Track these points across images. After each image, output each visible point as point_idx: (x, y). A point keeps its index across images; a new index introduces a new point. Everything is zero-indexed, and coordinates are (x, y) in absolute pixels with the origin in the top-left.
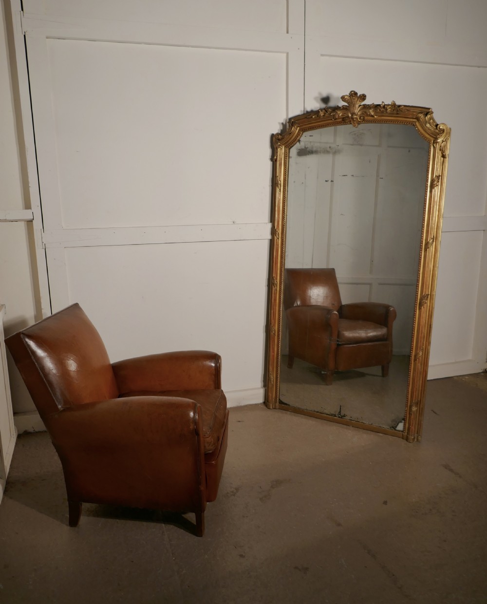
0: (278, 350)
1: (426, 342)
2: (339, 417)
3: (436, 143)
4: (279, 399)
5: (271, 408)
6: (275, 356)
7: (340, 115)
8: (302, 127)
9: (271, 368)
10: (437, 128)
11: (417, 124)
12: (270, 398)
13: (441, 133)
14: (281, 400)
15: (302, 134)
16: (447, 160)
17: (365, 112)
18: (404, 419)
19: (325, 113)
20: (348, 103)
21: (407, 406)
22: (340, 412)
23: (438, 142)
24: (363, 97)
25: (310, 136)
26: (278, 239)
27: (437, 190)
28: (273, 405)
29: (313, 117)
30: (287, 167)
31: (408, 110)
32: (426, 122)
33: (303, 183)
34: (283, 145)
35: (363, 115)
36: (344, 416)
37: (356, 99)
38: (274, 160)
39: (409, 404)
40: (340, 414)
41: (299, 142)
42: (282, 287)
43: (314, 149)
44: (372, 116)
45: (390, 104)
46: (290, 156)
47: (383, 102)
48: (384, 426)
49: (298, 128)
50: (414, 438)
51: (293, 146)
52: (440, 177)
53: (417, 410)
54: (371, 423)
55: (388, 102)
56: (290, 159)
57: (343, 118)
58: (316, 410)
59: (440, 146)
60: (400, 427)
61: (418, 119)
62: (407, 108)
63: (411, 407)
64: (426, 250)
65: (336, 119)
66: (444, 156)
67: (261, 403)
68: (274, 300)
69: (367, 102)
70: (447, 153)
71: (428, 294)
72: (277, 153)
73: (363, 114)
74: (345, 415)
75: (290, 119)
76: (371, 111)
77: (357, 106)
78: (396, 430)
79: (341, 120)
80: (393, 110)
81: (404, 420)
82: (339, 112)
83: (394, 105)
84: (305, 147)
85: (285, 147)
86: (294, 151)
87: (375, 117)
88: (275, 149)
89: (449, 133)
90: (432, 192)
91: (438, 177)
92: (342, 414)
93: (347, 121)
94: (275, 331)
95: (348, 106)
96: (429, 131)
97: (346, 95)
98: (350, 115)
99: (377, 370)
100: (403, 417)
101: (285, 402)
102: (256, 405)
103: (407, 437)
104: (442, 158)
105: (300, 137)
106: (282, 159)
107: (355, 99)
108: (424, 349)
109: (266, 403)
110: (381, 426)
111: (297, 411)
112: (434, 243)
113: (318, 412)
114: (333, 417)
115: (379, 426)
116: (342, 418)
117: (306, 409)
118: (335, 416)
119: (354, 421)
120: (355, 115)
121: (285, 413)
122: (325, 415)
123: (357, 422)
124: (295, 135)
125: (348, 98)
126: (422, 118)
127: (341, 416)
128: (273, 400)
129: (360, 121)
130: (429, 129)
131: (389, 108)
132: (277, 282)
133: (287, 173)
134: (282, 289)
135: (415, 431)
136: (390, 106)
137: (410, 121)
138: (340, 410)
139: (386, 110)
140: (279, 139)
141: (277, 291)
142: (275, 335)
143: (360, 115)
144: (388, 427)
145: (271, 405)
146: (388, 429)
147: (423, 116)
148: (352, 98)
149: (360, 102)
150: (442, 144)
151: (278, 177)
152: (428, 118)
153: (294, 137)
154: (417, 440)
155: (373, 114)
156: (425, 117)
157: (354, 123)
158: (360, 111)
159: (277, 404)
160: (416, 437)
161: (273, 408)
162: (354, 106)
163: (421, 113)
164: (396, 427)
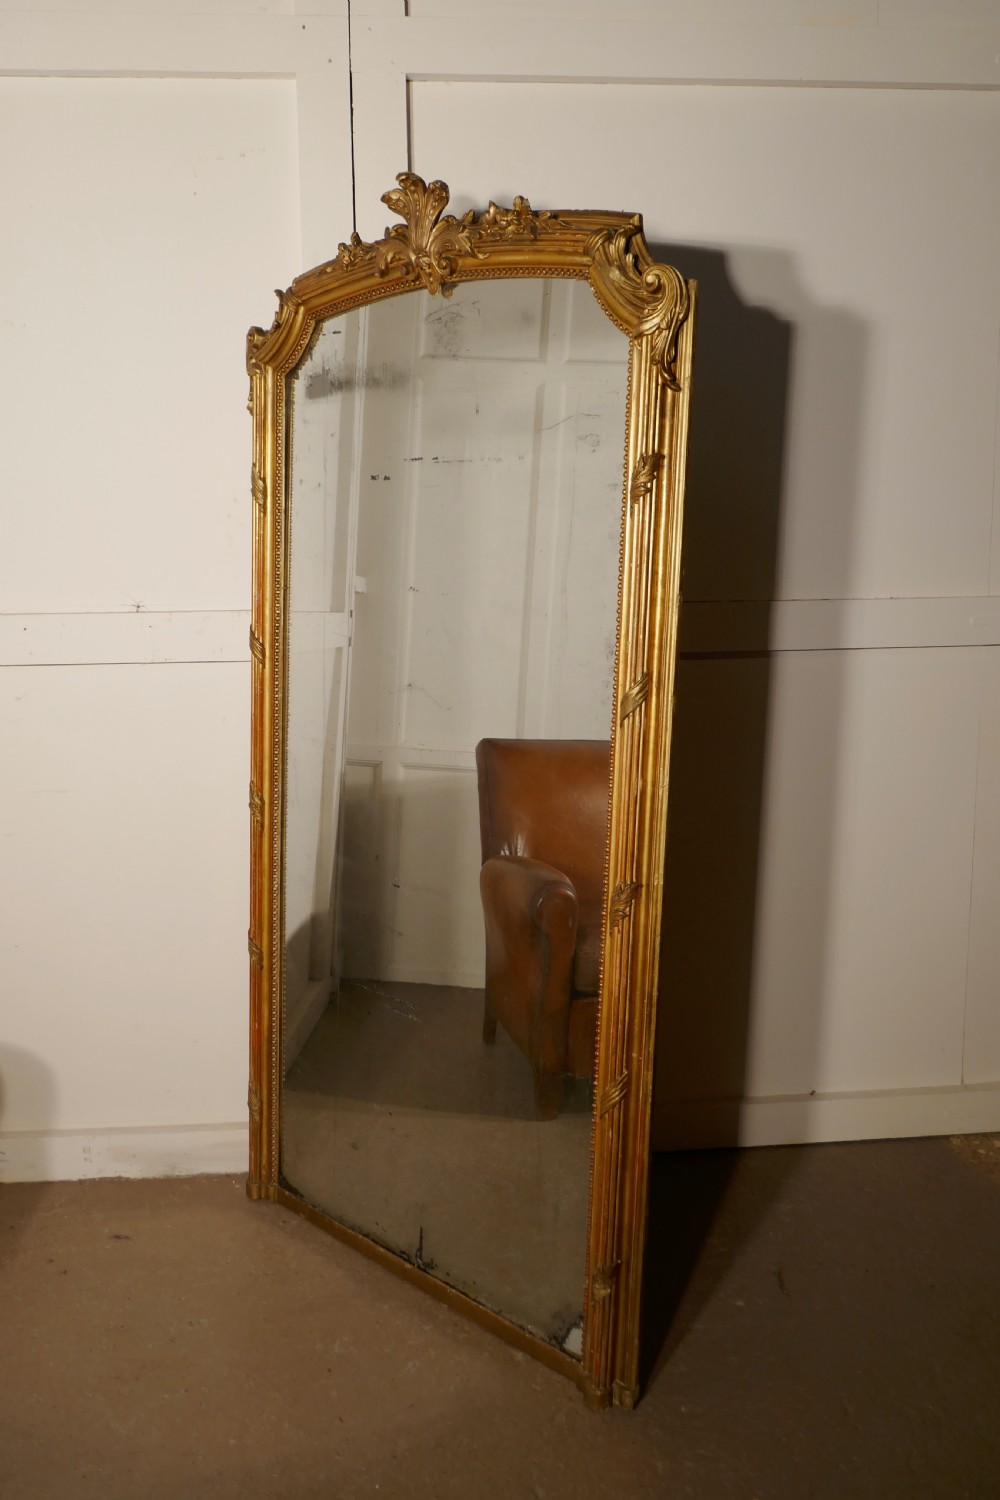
2: (419, 1267)
4: (280, 1172)
6: (265, 1033)
7: (389, 259)
8: (309, 305)
9: (252, 1071)
10: (643, 284)
12: (252, 1167)
13: (656, 301)
14: (286, 1174)
15: (315, 329)
17: (451, 243)
18: (581, 1318)
19: (354, 256)
20: (403, 216)
21: (588, 1272)
22: (420, 1249)
24: (442, 192)
25: (335, 332)
26: (261, 662)
28: (260, 1189)
30: (281, 434)
31: (562, 226)
33: (319, 485)
35: (446, 253)
36: (430, 1265)
37: (422, 202)
40: (421, 1257)
41: (312, 355)
42: (277, 813)
43: (344, 375)
44: (473, 255)
45: (513, 206)
46: (292, 397)
47: (490, 201)
48: (534, 1330)
49: (302, 310)
51: (295, 370)
52: (665, 461)
54: (497, 1310)
56: (292, 409)
57: (404, 267)
60: (575, 1341)
61: (591, 254)
62: (563, 219)
64: (622, 724)
65: (383, 272)
66: (675, 384)
69: (456, 207)
70: (684, 370)
72: (253, 389)
73: (445, 248)
74: (433, 1260)
78: (564, 1351)
80: (523, 229)
81: (584, 1324)
82: (384, 250)
83: (524, 213)
85: (275, 371)
87: (481, 256)
90: (634, 514)
92: (425, 1258)
93: (411, 277)
94: (261, 955)
95: (406, 227)
97: (394, 189)
98: (413, 257)
100: (581, 1312)
101: (295, 1184)
103: (585, 1385)
105: (308, 336)
106: (264, 408)
107: (419, 200)
110: (524, 1323)
111: (320, 1219)
112: (652, 699)
113: (367, 1236)
114: (402, 1261)
115: (520, 1323)
116: (425, 1271)
117: (341, 1221)
118: (408, 1261)
119: (453, 1287)
120: (424, 256)
121: (284, 1222)
122: (382, 1250)
123: (461, 1292)
124: (295, 332)
125: (404, 198)
126: (601, 248)
127: (424, 1264)
128: (263, 1173)
129: (442, 276)
130: (619, 288)
131: (509, 223)
132: (261, 799)
133: (282, 455)
134: (278, 821)
135: (607, 1372)
136: (511, 217)
137: (576, 264)
138: (421, 1243)
139: (503, 229)
140: (256, 346)
141: (262, 826)
142: (262, 968)
143: (439, 253)
144: (542, 1334)
145: (254, 1188)
146: (543, 1340)
147: (603, 243)
148: (411, 197)
149: (434, 208)
150: (660, 338)
151: (255, 466)
152: (616, 248)
153: (292, 339)
154: (621, 1401)
155: (468, 248)
156: (608, 247)
157: (432, 283)
158: (435, 238)
159: (273, 1187)
160: (616, 1390)
161: (260, 1196)
162: (417, 225)
163: (600, 231)
164: (564, 1339)
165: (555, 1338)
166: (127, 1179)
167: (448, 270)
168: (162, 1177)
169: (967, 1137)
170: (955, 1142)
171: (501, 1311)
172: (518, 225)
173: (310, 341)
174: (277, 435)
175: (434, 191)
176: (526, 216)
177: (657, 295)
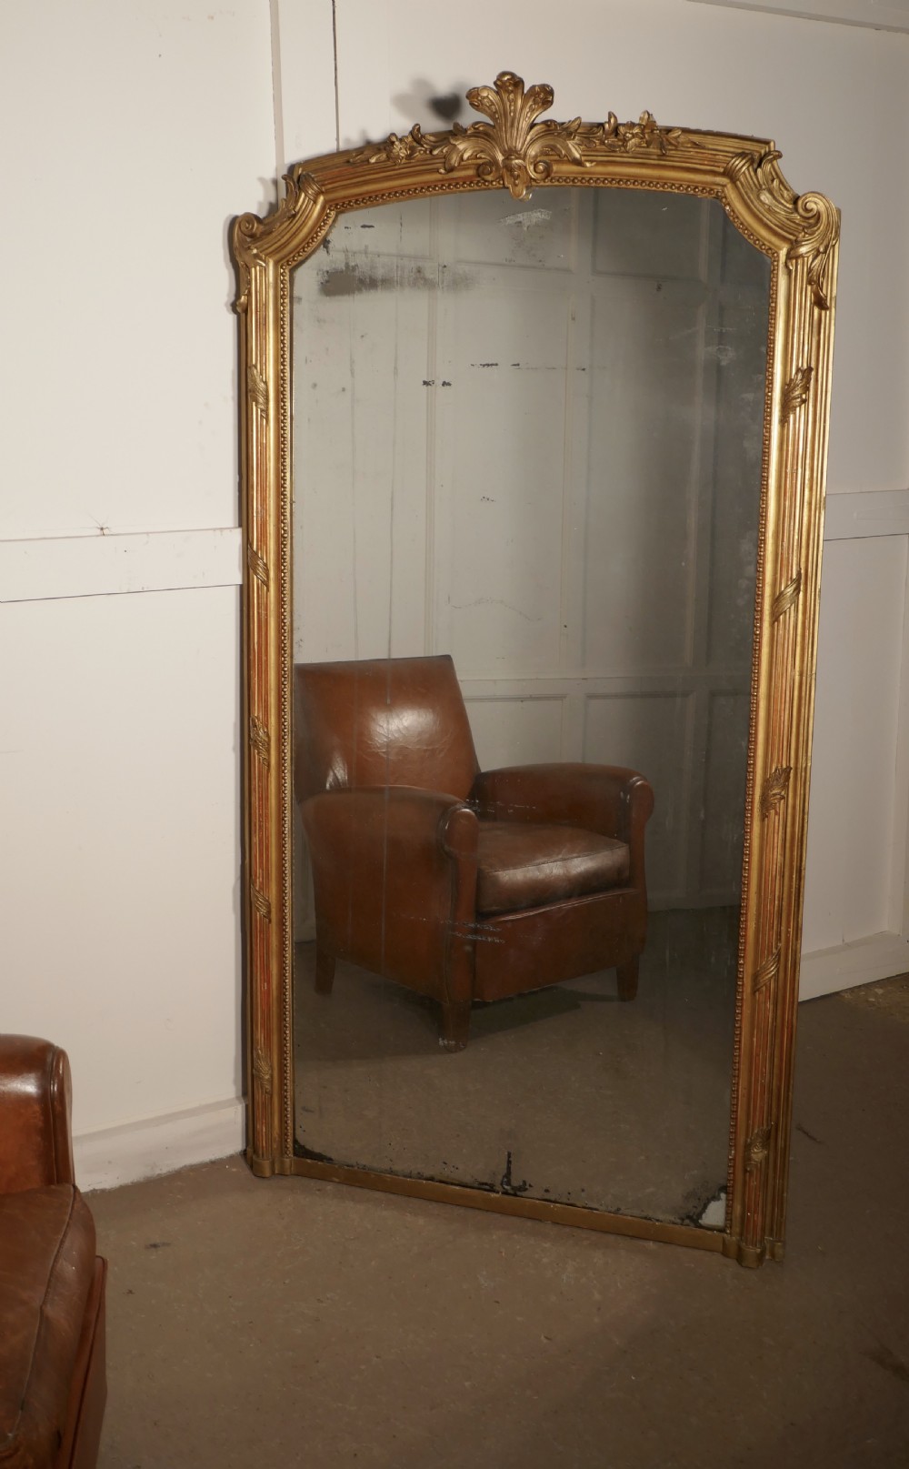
0: (282, 968)
1: (788, 926)
2: (506, 1193)
3: (797, 258)
4: (295, 1141)
5: (268, 1173)
6: (275, 993)
7: (466, 156)
8: (332, 196)
9: (260, 1036)
10: (796, 210)
11: (731, 194)
12: (263, 1143)
13: (811, 226)
14: (302, 1143)
15: (334, 221)
16: (830, 317)
17: (553, 148)
18: (724, 1189)
19: (412, 149)
20: (492, 116)
21: (733, 1143)
22: (509, 1174)
23: (801, 256)
24: (544, 96)
25: (364, 226)
26: (266, 584)
27: (800, 417)
28: (273, 1164)
29: (373, 160)
30: (287, 334)
31: (695, 145)
32: (760, 189)
33: (344, 390)
34: (268, 255)
35: (545, 158)
36: (523, 1188)
37: (519, 102)
38: (241, 310)
39: (741, 1140)
40: (509, 1183)
41: (326, 247)
42: (288, 750)
43: (380, 273)
44: (578, 163)
45: (636, 121)
46: (296, 293)
47: (611, 115)
48: (661, 1217)
49: (321, 199)
51: (302, 263)
52: (813, 373)
53: (767, 1158)
54: (613, 1210)
55: (629, 114)
56: (296, 307)
57: (479, 166)
58: (428, 1173)
59: (810, 271)
60: (715, 1214)
61: (730, 174)
62: (695, 138)
63: (748, 1147)
64: (775, 618)
65: (451, 170)
66: (820, 303)
67: (231, 1159)
68: (260, 799)
69: (558, 112)
70: (831, 290)
71: (789, 768)
72: (249, 283)
73: (544, 153)
74: (524, 1182)
75: (292, 168)
76: (570, 144)
78: (701, 1227)
79: (471, 172)
80: (649, 144)
81: (727, 1193)
82: (461, 147)
83: (648, 126)
84: (347, 265)
85: (276, 264)
86: (307, 279)
87: (588, 164)
88: (242, 271)
89: (835, 230)
90: (789, 421)
91: (807, 373)
92: (517, 1180)
93: (489, 178)
94: (269, 907)
95: (494, 127)
96: (768, 218)
97: (485, 87)
98: (500, 157)
99: (602, 983)
100: (723, 1182)
101: (317, 1150)
102: (214, 1165)
103: (740, 1249)
104: (816, 311)
105: (327, 228)
106: (266, 305)
107: (515, 101)
108: (783, 952)
109: (251, 1155)
110: (650, 1214)
111: (359, 1179)
112: (801, 594)
113: (431, 1179)
114: (486, 1193)
115: (644, 1214)
116: (515, 1195)
117: (391, 1172)
118: (492, 1189)
119: (555, 1202)
120: (517, 158)
121: (319, 1190)
122: (457, 1188)
123: (568, 1205)
124: (310, 223)
125: (493, 97)
126: (747, 172)
127: (513, 1188)
128: (275, 1146)
129: (534, 180)
130: (770, 210)
131: (634, 136)
132: (268, 736)
133: (287, 356)
134: (288, 757)
135: (763, 1229)
136: (636, 130)
137: (706, 183)
138: (509, 1168)
139: (625, 141)
140: (252, 236)
141: (269, 766)
142: (270, 921)
143: (536, 156)
144: (672, 1219)
145: (266, 1165)
146: (674, 1223)
147: (748, 167)
148: (505, 96)
149: (532, 111)
150: (816, 261)
151: (256, 367)
152: (764, 173)
153: (306, 230)
154: (773, 1255)
155: (578, 156)
156: (755, 171)
157: (516, 185)
158: (533, 141)
159: (289, 1159)
160: (768, 1246)
161: (273, 1172)
162: (512, 125)
163: (742, 155)
164: (700, 1216)
165: (689, 1217)
167: (544, 175)
169: (852, 990)
170: (847, 996)
171: (619, 1209)
172: (642, 138)
173: (327, 234)
174: (282, 334)
175: (538, 94)
176: (652, 131)
177: (812, 221)
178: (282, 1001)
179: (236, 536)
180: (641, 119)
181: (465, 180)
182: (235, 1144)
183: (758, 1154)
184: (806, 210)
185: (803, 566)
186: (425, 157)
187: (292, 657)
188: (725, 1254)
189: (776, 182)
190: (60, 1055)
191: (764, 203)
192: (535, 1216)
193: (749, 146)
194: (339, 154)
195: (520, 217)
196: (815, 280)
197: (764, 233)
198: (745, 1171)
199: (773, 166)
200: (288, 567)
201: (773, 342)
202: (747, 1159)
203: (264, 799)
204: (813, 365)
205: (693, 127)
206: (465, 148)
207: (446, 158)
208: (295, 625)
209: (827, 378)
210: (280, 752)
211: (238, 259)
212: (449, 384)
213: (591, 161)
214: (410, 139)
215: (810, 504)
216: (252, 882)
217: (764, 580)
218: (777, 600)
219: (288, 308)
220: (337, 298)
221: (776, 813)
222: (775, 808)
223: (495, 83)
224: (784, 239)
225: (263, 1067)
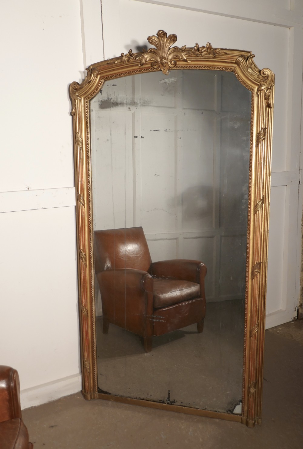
0: (92, 332)
1: (261, 315)
2: (168, 404)
3: (261, 90)
4: (98, 388)
5: (89, 398)
6: (90, 340)
7: (147, 60)
8: (103, 75)
9: (85, 354)
10: (260, 74)
12: (87, 388)
13: (265, 80)
14: (100, 388)
15: (103, 84)
16: (272, 111)
17: (177, 56)
18: (241, 401)
19: (129, 58)
20: (156, 46)
21: (244, 387)
22: (169, 397)
23: (263, 90)
24: (174, 38)
25: (113, 85)
26: (84, 205)
27: (262, 145)
28: (91, 396)
29: (116, 62)
30: (89, 122)
31: (226, 53)
32: (248, 68)
33: (108, 140)
34: (82, 95)
35: (174, 60)
36: (174, 402)
37: (165, 40)
38: (73, 114)
39: (247, 385)
40: (169, 400)
41: (101, 93)
42: (92, 259)
43: (119, 101)
44: (185, 61)
45: (205, 46)
46: (91, 108)
47: (197, 44)
48: (220, 411)
49: (99, 76)
50: (255, 423)
51: (93, 98)
52: (267, 130)
53: (255, 391)
54: (204, 408)
55: (202, 44)
56: (91, 113)
57: (152, 63)
58: (142, 397)
59: (265, 95)
60: (238, 409)
61: (237, 63)
62: (225, 51)
63: (249, 388)
64: (255, 213)
65: (142, 65)
66: (269, 106)
67: (77, 394)
69: (179, 44)
70: (272, 101)
71: (261, 262)
72: (75, 105)
73: (174, 58)
74: (174, 400)
75: (89, 67)
76: (183, 54)
77: (167, 48)
78: (234, 414)
79: (149, 65)
80: (209, 54)
81: (242, 403)
82: (146, 57)
83: (209, 47)
84: (108, 98)
85: (84, 98)
86: (95, 104)
87: (189, 61)
88: (73, 101)
89: (273, 80)
90: (259, 146)
91: (265, 129)
92: (172, 399)
93: (155, 67)
94: (87, 312)
95: (157, 50)
96: (251, 77)
97: (154, 36)
98: (159, 60)
100: (240, 399)
101: (105, 391)
102: (72, 396)
103: (247, 421)
104: (267, 109)
105: (101, 86)
106: (81, 112)
107: (164, 40)
108: (260, 323)
109: (84, 392)
110: (216, 409)
111: (120, 400)
112: (264, 204)
113: (143, 399)
114: (162, 404)
115: (214, 410)
116: (171, 404)
117: (130, 397)
118: (164, 403)
119: (185, 406)
120: (165, 60)
121: (106, 404)
122: (152, 402)
123: (189, 407)
124: (95, 84)
125: (156, 39)
126: (243, 62)
127: (170, 402)
128: (92, 390)
129: (171, 67)
130: (251, 75)
131: (204, 51)
132: (86, 255)
133: (89, 129)
134: (92, 262)
135: (255, 415)
136: (205, 49)
137: (229, 66)
138: (169, 395)
139: (201, 53)
140: (76, 89)
141: (86, 265)
142: (88, 316)
143: (171, 59)
144: (224, 411)
145: (89, 396)
146: (224, 413)
147: (243, 61)
148: (160, 39)
149: (170, 43)
150: (268, 91)
151: (78, 133)
152: (249, 62)
153: (94, 87)
154: (258, 423)
155: (185, 58)
156: (246, 62)
157: (165, 69)
158: (170, 54)
159: (96, 394)
160: (256, 420)
161: (91, 398)
162: (163, 49)
163: (242, 56)
164: (233, 410)
166: (35, 407)
167: (174, 66)
168: (48, 402)
171: (206, 408)
172: (207, 52)
173: (101, 88)
174: (87, 122)
175: (172, 37)
176: (211, 49)
177: (266, 78)
178: (92, 342)
179: (74, 190)
180: (207, 45)
181: (147, 68)
182: (79, 388)
183: (252, 390)
184: (264, 74)
185: (264, 195)
186: (133, 60)
187: (93, 229)
188: (242, 423)
189: (253, 65)
190: (15, 372)
191: (249, 72)
192: (178, 411)
193: (243, 53)
194: (104, 61)
195: (166, 80)
196: (267, 98)
197: (249, 82)
198: (248, 396)
199: (252, 60)
200: (91, 200)
201: (253, 119)
202: (249, 392)
203: (85, 276)
204: (267, 127)
205: (224, 48)
206: (147, 57)
207: (141, 61)
208: (94, 219)
209: (271, 131)
210: (90, 261)
211: (72, 97)
212: (143, 137)
213: (190, 60)
214: (128, 55)
215: (266, 174)
216: (82, 304)
217: (251, 200)
218: (256, 206)
219: (88, 113)
220: (105, 109)
221: (257, 278)
222: (256, 276)
223: (157, 34)
224: (256, 84)
225: (87, 364)
